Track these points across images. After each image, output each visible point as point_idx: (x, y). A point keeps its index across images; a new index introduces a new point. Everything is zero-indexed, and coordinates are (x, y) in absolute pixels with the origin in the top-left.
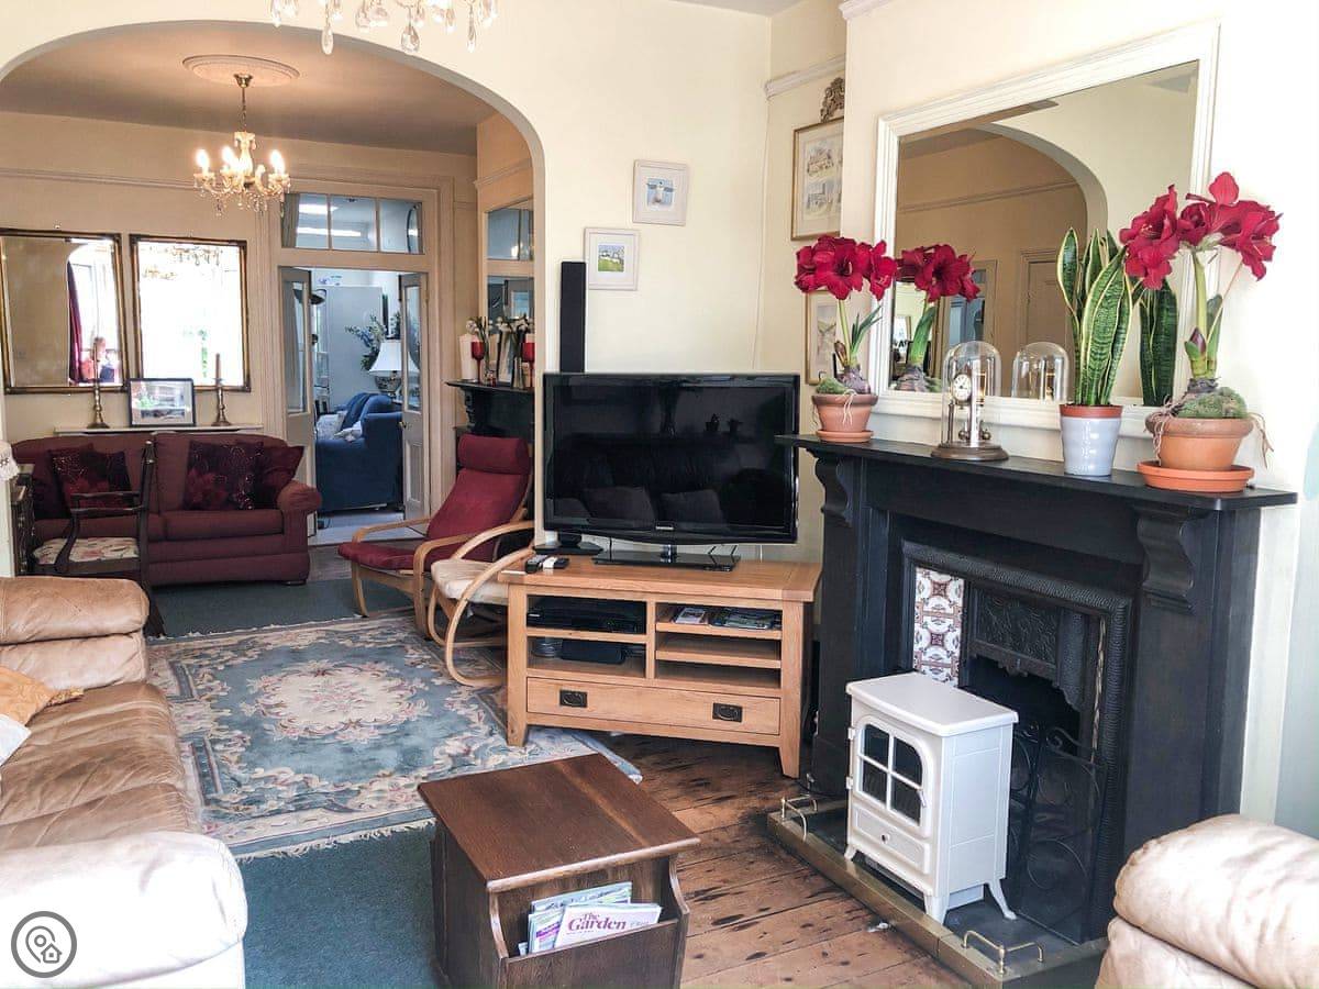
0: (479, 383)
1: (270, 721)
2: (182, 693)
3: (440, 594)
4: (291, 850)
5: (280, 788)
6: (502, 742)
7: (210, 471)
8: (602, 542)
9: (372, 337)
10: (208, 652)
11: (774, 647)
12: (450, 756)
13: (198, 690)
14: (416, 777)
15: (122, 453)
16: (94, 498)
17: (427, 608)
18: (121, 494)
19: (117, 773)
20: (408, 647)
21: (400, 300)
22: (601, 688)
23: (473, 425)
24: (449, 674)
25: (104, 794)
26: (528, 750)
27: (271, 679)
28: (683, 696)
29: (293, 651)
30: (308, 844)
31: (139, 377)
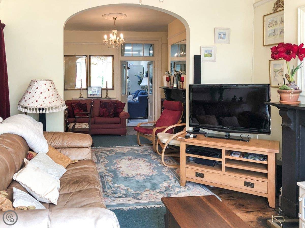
0: (168, 87)
1: (118, 171)
2: (98, 162)
3: (160, 141)
4: (124, 208)
5: (121, 190)
6: (179, 185)
7: (105, 108)
8: (206, 131)
9: (141, 77)
10: (103, 152)
11: (266, 166)
12: (165, 187)
13: (101, 161)
14: (156, 192)
15: (86, 104)
16: (80, 114)
17: (156, 144)
18: (86, 113)
19: (85, 184)
20: (151, 154)
21: (148, 68)
22: (208, 173)
23: (166, 98)
24: (162, 163)
25: (82, 189)
26: (186, 188)
27: (118, 160)
28: (234, 178)
29: (123, 153)
30: (129, 207)
31: (90, 87)
